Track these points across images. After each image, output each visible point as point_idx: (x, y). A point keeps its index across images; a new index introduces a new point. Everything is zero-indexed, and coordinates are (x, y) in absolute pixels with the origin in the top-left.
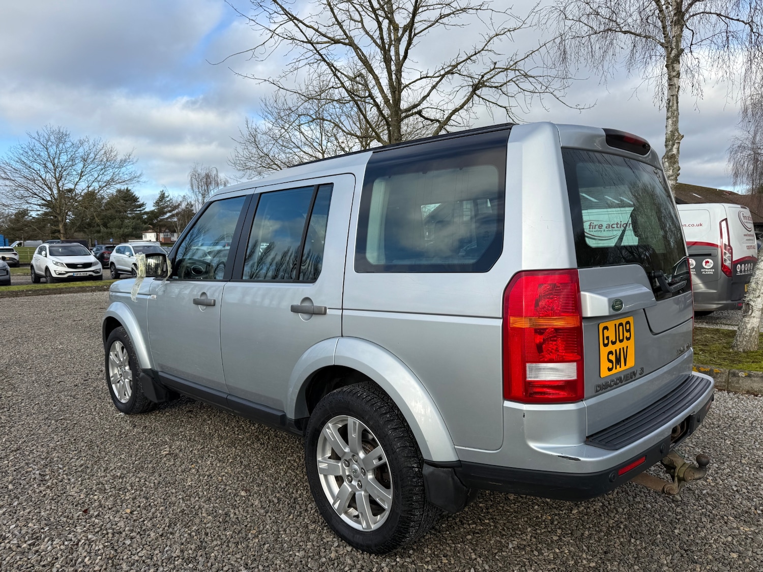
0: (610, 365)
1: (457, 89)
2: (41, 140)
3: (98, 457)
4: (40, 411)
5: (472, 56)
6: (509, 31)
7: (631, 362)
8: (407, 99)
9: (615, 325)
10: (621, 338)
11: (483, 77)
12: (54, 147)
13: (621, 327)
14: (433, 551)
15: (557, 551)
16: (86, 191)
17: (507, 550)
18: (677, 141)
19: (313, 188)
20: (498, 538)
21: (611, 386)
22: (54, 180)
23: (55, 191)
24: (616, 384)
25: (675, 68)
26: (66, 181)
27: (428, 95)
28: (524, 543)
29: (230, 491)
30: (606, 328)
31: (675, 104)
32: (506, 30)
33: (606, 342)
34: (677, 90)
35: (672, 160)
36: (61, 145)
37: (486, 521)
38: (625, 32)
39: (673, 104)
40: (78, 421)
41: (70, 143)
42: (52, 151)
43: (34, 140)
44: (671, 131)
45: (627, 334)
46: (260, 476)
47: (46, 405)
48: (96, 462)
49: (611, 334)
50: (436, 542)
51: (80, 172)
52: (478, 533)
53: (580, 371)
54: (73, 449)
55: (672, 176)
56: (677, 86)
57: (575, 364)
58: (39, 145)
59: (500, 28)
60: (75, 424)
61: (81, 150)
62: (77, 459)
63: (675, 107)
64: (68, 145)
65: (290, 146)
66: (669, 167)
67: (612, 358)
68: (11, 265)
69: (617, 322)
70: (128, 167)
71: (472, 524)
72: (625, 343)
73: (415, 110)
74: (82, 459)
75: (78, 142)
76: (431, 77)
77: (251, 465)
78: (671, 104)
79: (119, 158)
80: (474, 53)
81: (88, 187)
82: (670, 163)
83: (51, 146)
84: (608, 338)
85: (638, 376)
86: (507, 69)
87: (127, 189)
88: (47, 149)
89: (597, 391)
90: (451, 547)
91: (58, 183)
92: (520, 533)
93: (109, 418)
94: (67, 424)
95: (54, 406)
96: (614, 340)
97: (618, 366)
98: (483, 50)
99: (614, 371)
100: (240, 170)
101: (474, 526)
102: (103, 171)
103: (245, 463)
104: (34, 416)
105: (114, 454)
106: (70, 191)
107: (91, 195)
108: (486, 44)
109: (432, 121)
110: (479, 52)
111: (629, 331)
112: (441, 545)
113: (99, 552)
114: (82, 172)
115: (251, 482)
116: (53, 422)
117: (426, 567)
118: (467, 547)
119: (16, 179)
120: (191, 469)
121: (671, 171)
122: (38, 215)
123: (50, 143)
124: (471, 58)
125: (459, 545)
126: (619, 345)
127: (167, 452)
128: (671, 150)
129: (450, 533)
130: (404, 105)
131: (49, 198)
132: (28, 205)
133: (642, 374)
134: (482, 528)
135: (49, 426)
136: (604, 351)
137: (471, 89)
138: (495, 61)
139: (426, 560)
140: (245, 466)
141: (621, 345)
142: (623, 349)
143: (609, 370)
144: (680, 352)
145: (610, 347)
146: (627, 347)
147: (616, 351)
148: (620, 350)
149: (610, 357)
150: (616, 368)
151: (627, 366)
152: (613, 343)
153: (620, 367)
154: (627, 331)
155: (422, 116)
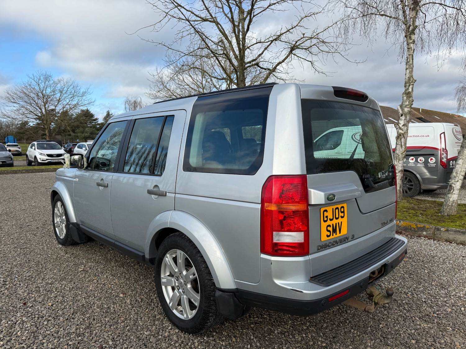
0: (329, 234)
1: (282, 50)
2: (35, 79)
3: (40, 271)
4: (13, 243)
6: (314, 14)
7: (344, 231)
8: (249, 56)
9: (333, 209)
10: (337, 216)
11: (296, 42)
12: (43, 84)
13: (337, 210)
14: (228, 333)
15: (304, 335)
16: (62, 110)
17: (274, 334)
18: (411, 84)
20: (270, 327)
21: (329, 246)
22: (43, 104)
23: (44, 111)
24: (333, 245)
25: (412, 38)
26: (50, 105)
27: (262, 53)
28: (285, 330)
29: (114, 294)
30: (326, 211)
31: (411, 61)
32: (312, 14)
33: (325, 219)
34: (412, 51)
35: (409, 95)
36: (47, 82)
37: (265, 316)
38: (382, 15)
40: (34, 249)
41: (53, 82)
42: (42, 86)
43: (31, 79)
44: (408, 77)
45: (342, 215)
46: (134, 285)
47: (17, 239)
48: (39, 274)
49: (330, 215)
50: (231, 328)
51: (58, 99)
52: (258, 323)
53: (307, 237)
54: (27, 266)
55: (408, 105)
56: (413, 49)
57: (303, 233)
58: (34, 82)
59: (308, 12)
60: (32, 251)
61: (59, 85)
62: (28, 272)
64: (51, 82)
65: (183, 84)
66: (407, 99)
67: (330, 229)
68: (14, 155)
69: (334, 207)
70: (87, 96)
71: (256, 318)
72: (340, 220)
73: (254, 63)
74: (30, 272)
75: (57, 81)
76: (263, 42)
77: (130, 278)
78: (408, 60)
79: (82, 91)
80: (291, 28)
81: (63, 108)
82: (407, 97)
83: (41, 83)
84: (327, 217)
85: (350, 239)
86: (311, 38)
87: (87, 109)
88: (39, 85)
89: (318, 249)
90: (239, 331)
91: (45, 106)
92: (284, 324)
93: (53, 248)
94: (27, 251)
95: (22, 240)
96: (332, 218)
97: (334, 234)
98: (297, 26)
99: (331, 237)
100: (152, 99)
101: (257, 319)
102: (72, 98)
103: (127, 277)
104: (9, 246)
105: (50, 270)
106: (53, 110)
107: (65, 113)
108: (299, 22)
109: (265, 69)
110: (295, 27)
111: (343, 212)
112: (234, 330)
113: (28, 329)
114: (59, 99)
115: (128, 289)
116: (19, 249)
117: (221, 343)
118: (249, 331)
119: (20, 103)
120: (94, 280)
121: (408, 102)
122: (34, 124)
123: (40, 81)
124: (290, 31)
125: (245, 331)
126: (335, 221)
127: (82, 269)
128: (408, 89)
129: (241, 323)
130: (247, 60)
131: (40, 115)
132: (27, 119)
133: (353, 238)
134: (261, 320)
135: (16, 252)
136: (324, 225)
137: (289, 50)
138: (303, 33)
139: (223, 339)
140: (127, 279)
141: (337, 221)
142: (338, 223)
143: (328, 236)
144: (384, 224)
145: (329, 223)
146: (341, 222)
147: (333, 224)
148: (336, 224)
149: (329, 228)
150: (333, 235)
151: (342, 234)
152: (331, 220)
153: (336, 234)
154: (342, 212)
155: (259, 66)
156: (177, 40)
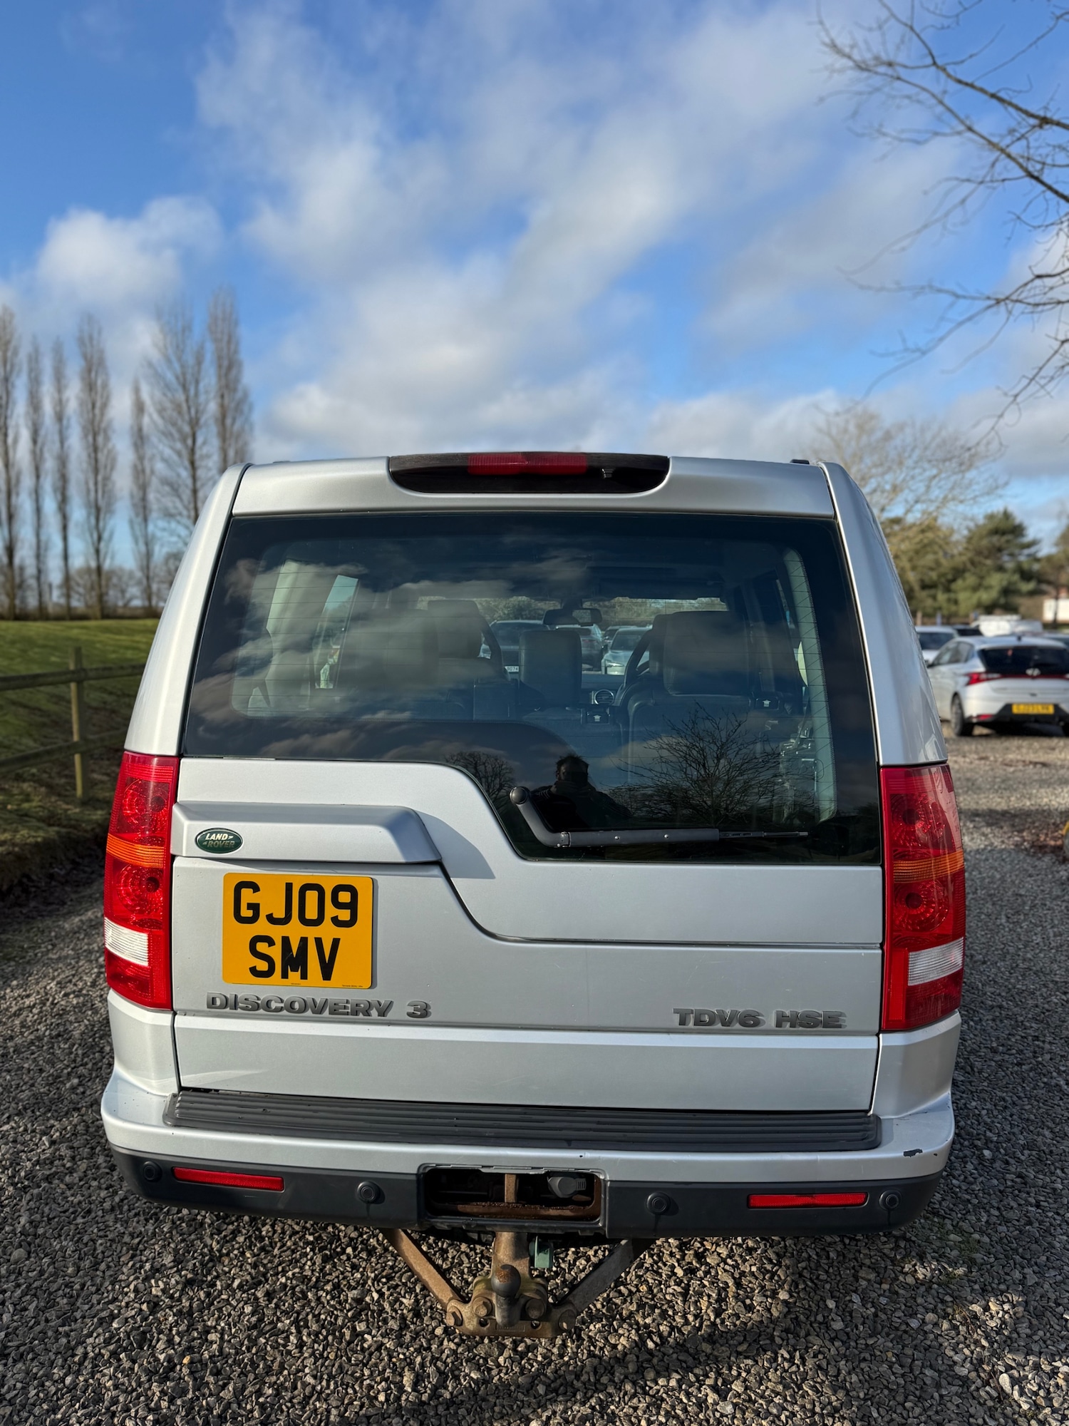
0: (263, 966)
9: (289, 887)
10: (312, 913)
13: (312, 897)
21: (269, 1010)
24: (291, 1010)
30: (253, 886)
33: (246, 913)
45: (345, 915)
49: (272, 903)
53: (161, 952)
57: (143, 936)
72: (327, 932)
84: (255, 907)
96: (280, 914)
97: (296, 976)
99: (277, 980)
111: (352, 906)
126: (297, 931)
133: (424, 1018)
136: (238, 932)
141: (311, 933)
142: (319, 942)
143: (257, 973)
144: (715, 1023)
145: (262, 927)
146: (336, 943)
148: (304, 941)
149: (262, 947)
150: (285, 975)
152: (273, 920)
153: (304, 976)
154: (337, 904)
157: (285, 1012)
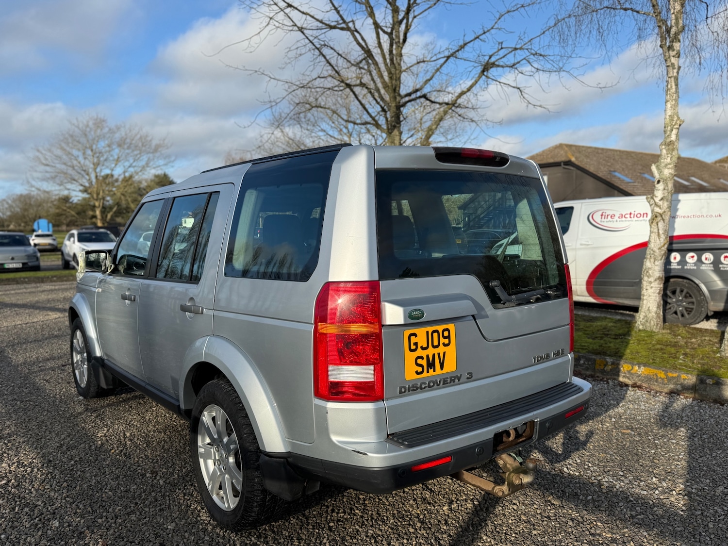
0: (420, 369)
1: (470, 69)
5: (480, 35)
6: (523, 6)
7: (451, 366)
8: (407, 84)
9: (427, 332)
10: (436, 343)
11: (490, 57)
13: (435, 335)
16: (122, 176)
18: (675, 127)
19: (207, 195)
21: (421, 388)
22: (92, 166)
23: (93, 176)
24: (429, 386)
25: (675, 47)
26: (104, 167)
27: (431, 78)
30: (415, 335)
31: (674, 87)
32: (519, 6)
33: (413, 347)
34: (675, 71)
35: (671, 147)
38: (626, 9)
39: (671, 87)
42: (91, 137)
43: (74, 127)
44: (670, 116)
45: (446, 341)
49: (422, 341)
51: (116, 157)
53: (379, 373)
55: (670, 164)
56: (676, 66)
57: (372, 367)
58: (79, 131)
59: (513, 4)
61: (118, 135)
63: (674, 90)
64: (106, 131)
66: (667, 154)
67: (424, 362)
69: (430, 329)
72: (441, 349)
73: (419, 94)
75: (115, 128)
76: (428, 61)
78: (669, 86)
79: (154, 143)
80: (483, 32)
81: (124, 172)
82: (668, 150)
83: (90, 132)
84: (416, 344)
85: (463, 380)
86: (516, 49)
87: (164, 173)
88: (86, 136)
89: (401, 392)
91: (95, 170)
96: (425, 345)
97: (431, 371)
98: (492, 28)
99: (425, 374)
102: (139, 156)
106: (107, 176)
107: (128, 180)
108: (496, 23)
109: (440, 104)
110: (488, 31)
111: (449, 337)
114: (118, 158)
121: (669, 159)
122: (79, 200)
123: (89, 130)
124: (481, 37)
126: (431, 351)
128: (669, 136)
130: (403, 91)
131: (87, 185)
132: (69, 191)
133: (470, 377)
136: (410, 357)
137: (480, 69)
138: (500, 41)
141: (436, 351)
142: (439, 354)
143: (418, 373)
144: (541, 360)
145: (420, 352)
146: (444, 353)
147: (428, 356)
148: (434, 355)
149: (419, 361)
150: (428, 372)
151: (445, 371)
152: (423, 348)
153: (434, 371)
154: (444, 337)
155: (427, 99)
156: (292, 59)
157: (427, 388)
